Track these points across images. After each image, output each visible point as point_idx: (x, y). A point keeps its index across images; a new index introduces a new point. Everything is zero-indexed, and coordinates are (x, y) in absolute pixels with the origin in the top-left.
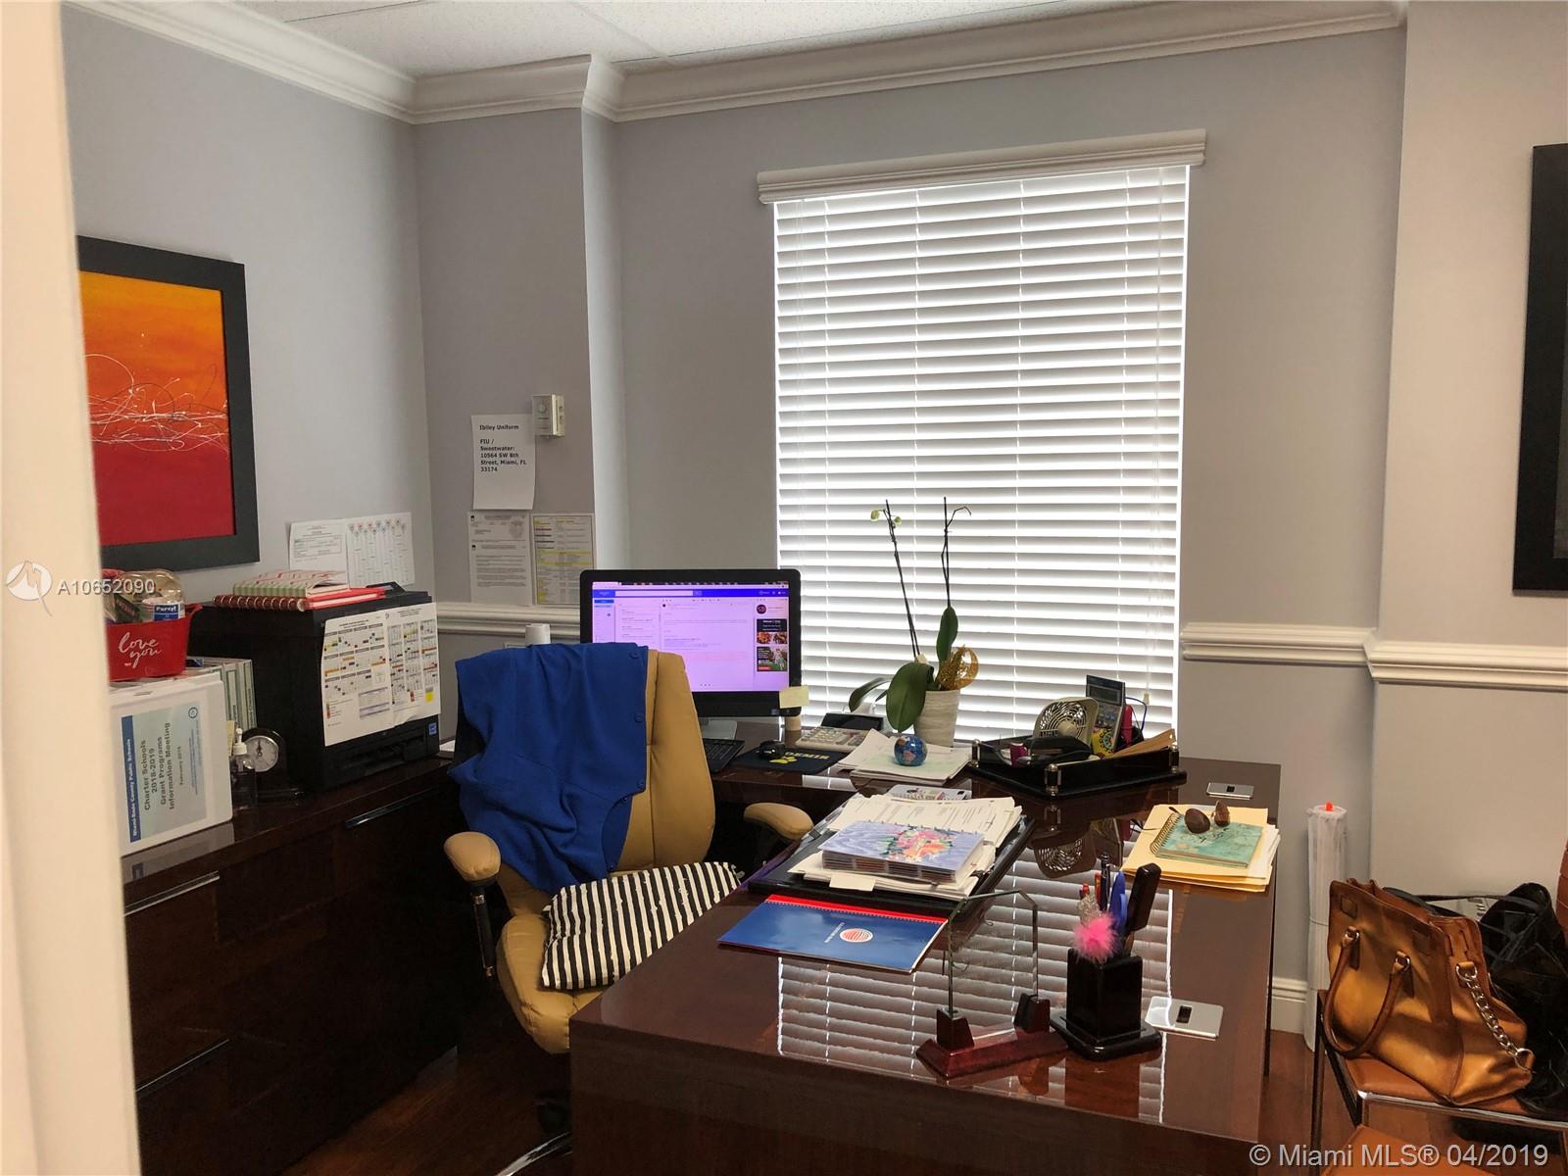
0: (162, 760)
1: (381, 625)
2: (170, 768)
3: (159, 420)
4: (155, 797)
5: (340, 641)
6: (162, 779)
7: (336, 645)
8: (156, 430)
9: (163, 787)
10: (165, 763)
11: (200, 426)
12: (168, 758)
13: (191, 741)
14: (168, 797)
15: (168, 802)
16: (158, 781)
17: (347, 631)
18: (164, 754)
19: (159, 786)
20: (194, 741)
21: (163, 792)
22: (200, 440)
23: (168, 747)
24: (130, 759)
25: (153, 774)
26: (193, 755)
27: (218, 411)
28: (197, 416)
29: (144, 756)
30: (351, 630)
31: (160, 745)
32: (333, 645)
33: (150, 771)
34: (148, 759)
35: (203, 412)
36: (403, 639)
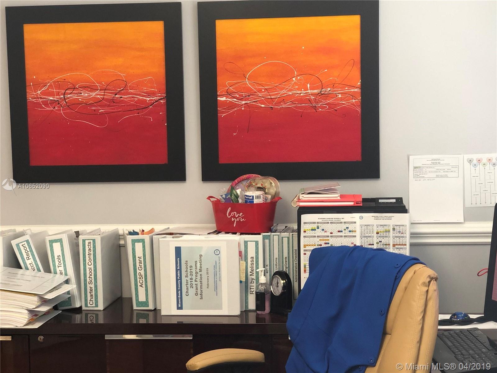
0: (197, 273)
1: (355, 223)
2: (201, 278)
3: (312, 95)
4: (192, 291)
5: (318, 228)
6: (196, 283)
7: (315, 230)
8: (310, 100)
9: (196, 287)
10: (199, 275)
11: (340, 96)
12: (201, 273)
13: (215, 267)
14: (199, 292)
15: (199, 296)
16: (194, 283)
17: (325, 223)
18: (198, 270)
19: (194, 286)
20: (217, 267)
21: (197, 289)
22: (339, 104)
23: (201, 267)
24: (178, 268)
25: (191, 279)
26: (215, 275)
27: (354, 87)
28: (337, 91)
29: (187, 268)
30: (328, 223)
31: (196, 265)
32: (312, 230)
33: (190, 277)
34: (189, 271)
35: (343, 88)
36: (375, 235)
